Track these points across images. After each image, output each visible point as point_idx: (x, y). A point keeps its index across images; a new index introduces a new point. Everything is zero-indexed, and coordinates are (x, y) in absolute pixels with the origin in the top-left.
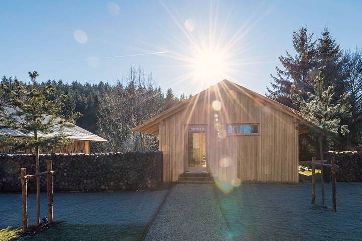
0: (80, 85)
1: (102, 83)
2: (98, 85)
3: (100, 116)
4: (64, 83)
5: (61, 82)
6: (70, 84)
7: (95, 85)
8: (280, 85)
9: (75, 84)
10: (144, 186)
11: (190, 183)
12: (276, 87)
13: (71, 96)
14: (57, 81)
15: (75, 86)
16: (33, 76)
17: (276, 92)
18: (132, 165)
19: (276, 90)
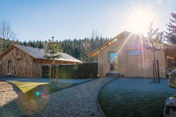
0: (77, 40)
1: (86, 38)
2: (84, 39)
3: (81, 52)
4: (71, 40)
5: (69, 40)
6: (73, 40)
7: (83, 40)
8: (172, 29)
9: (75, 40)
10: (90, 77)
11: (109, 77)
12: (170, 30)
13: (73, 45)
14: (68, 40)
15: (75, 41)
16: (53, 38)
17: (171, 33)
18: (85, 68)
19: (171, 32)
